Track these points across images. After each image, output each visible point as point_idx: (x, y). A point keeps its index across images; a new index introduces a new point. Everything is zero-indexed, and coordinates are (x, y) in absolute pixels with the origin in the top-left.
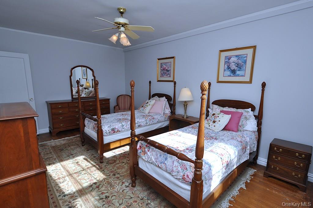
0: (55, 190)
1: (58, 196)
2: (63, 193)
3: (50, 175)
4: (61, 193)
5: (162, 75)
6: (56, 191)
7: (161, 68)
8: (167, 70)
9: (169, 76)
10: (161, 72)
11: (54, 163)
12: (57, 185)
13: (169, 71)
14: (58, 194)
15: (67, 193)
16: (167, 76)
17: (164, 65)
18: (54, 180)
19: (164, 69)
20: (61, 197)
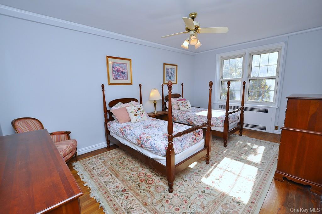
0: (261, 176)
1: (263, 171)
2: (259, 170)
3: (253, 190)
4: (260, 171)
5: (115, 77)
6: (262, 174)
7: (114, 69)
8: (122, 72)
9: (125, 78)
10: (113, 73)
11: (233, 200)
12: (256, 177)
13: (125, 73)
14: (263, 172)
15: (257, 169)
16: (122, 79)
17: (118, 65)
18: (255, 182)
19: (117, 71)
20: (263, 169)
